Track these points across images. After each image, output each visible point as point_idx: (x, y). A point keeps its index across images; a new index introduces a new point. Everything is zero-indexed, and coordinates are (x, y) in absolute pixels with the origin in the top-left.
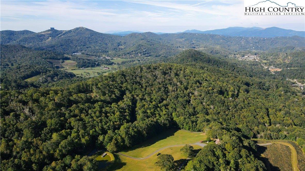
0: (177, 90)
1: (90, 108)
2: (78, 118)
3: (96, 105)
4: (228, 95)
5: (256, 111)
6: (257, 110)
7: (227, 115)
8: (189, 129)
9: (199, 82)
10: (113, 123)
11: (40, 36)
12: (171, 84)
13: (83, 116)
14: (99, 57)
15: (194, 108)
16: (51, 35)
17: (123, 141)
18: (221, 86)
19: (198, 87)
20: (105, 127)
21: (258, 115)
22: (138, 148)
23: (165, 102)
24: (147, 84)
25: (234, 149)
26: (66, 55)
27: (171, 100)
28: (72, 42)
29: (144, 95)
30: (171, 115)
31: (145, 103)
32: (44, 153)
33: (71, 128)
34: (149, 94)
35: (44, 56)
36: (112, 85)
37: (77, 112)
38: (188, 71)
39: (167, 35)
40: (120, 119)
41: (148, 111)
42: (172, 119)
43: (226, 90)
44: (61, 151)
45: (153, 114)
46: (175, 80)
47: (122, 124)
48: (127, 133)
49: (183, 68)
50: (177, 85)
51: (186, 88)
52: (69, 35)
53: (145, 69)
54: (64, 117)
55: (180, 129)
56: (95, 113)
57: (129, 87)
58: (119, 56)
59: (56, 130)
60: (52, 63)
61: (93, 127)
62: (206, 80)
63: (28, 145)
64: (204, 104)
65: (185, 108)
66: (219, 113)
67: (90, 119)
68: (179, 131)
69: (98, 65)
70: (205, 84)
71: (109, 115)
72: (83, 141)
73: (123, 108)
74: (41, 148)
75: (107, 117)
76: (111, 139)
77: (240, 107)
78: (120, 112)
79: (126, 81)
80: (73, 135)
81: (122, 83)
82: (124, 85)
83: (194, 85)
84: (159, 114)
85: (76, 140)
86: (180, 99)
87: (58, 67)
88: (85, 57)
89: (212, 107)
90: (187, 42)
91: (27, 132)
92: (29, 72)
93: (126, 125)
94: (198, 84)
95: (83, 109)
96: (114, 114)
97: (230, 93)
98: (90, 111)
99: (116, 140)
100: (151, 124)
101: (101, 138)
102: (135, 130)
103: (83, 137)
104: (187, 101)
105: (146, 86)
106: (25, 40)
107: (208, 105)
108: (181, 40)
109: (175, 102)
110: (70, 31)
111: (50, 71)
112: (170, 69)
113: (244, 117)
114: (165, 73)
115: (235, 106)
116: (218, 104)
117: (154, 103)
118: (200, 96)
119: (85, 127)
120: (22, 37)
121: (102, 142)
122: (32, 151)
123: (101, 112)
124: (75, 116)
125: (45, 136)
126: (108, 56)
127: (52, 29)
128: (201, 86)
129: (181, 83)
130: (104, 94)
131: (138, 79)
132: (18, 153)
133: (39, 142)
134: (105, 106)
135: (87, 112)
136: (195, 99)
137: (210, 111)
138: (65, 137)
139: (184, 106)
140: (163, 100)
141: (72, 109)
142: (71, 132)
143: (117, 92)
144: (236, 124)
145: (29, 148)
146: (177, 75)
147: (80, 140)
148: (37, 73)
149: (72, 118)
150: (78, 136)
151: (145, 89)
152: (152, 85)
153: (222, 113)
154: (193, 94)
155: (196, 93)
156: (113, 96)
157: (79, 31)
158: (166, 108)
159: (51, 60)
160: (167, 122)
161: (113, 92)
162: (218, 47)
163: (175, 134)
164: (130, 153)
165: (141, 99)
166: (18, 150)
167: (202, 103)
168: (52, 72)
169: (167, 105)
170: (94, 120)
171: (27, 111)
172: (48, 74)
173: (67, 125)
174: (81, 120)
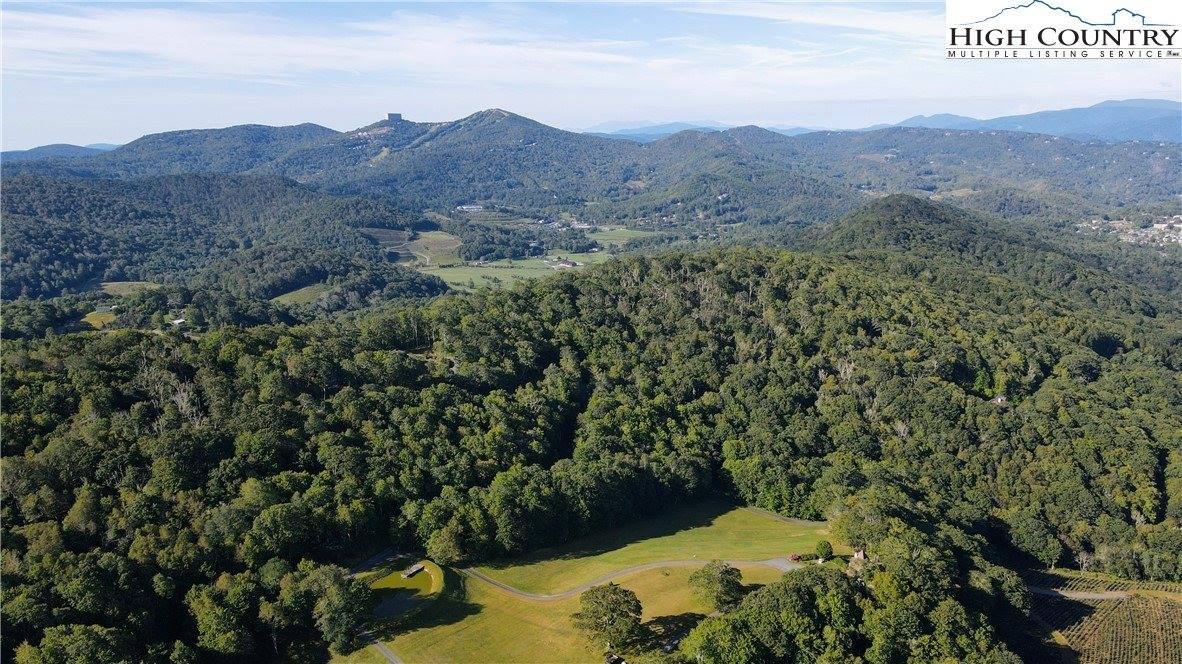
0: (769, 353)
1: (398, 402)
2: (348, 433)
3: (425, 394)
4: (991, 385)
5: (1099, 459)
6: (1108, 455)
7: (963, 463)
8: (778, 508)
9: (867, 325)
10: (472, 461)
11: (352, 146)
12: (747, 330)
13: (368, 428)
14: (548, 220)
15: (824, 428)
16: (388, 142)
17: (490, 526)
18: (965, 344)
19: (858, 345)
20: (436, 472)
21: (1106, 472)
22: (548, 557)
23: (707, 398)
24: (651, 327)
25: (904, 594)
26: (429, 215)
27: (734, 393)
28: (456, 166)
29: (629, 369)
30: (719, 447)
31: (621, 397)
32: (203, 542)
33: (315, 467)
34: (653, 365)
35: (352, 216)
36: (517, 324)
37: (349, 413)
38: (830, 283)
39: (822, 137)
40: (501, 449)
41: (625, 428)
42: (716, 464)
43: (984, 364)
44: (258, 541)
45: (643, 441)
46: (769, 314)
47: (505, 468)
48: (509, 501)
49: (813, 271)
50: (773, 336)
51: (810, 349)
52: (450, 139)
53: (657, 270)
54: (300, 426)
55: (743, 503)
56: (413, 421)
57: (578, 334)
58: (621, 219)
59: (261, 471)
60: (374, 241)
61: (392, 468)
62: (903, 320)
63: (157, 510)
64: (870, 412)
65: (784, 424)
66: (929, 452)
67: (389, 443)
68: (739, 513)
69: (538, 252)
70: (892, 334)
71: (462, 430)
72: (343, 513)
73: (524, 411)
74: (196, 524)
75: (455, 438)
76: (444, 517)
77: (1027, 436)
78: (511, 424)
79: (576, 312)
80: (315, 489)
81: (556, 319)
82: (563, 326)
83: (844, 338)
84: (668, 443)
85: (320, 510)
86: (773, 391)
87: (393, 257)
88: (494, 221)
89: (900, 427)
90: (905, 165)
91: (161, 468)
92: (288, 272)
93: (516, 471)
94: (861, 332)
95: (374, 404)
96: (485, 428)
97: (1001, 378)
98: (396, 414)
99: (463, 521)
100: (614, 476)
101: (409, 509)
102: (546, 491)
103: (346, 499)
104: (798, 398)
105: (648, 335)
106: (303, 160)
107: (887, 420)
108: (879, 158)
109: (749, 400)
110: (454, 126)
111: (358, 268)
112: (760, 271)
113: (1040, 477)
114: (734, 287)
115: (1007, 432)
116: (928, 415)
117: (660, 399)
118: (862, 380)
119: (361, 467)
120: (293, 148)
121: (411, 527)
122: (164, 534)
123: (434, 419)
124: (339, 426)
125: (221, 484)
126: (581, 218)
127: (395, 119)
128: (872, 344)
129: (793, 327)
130: (473, 355)
131: (622, 307)
132: (121, 533)
133: (194, 506)
134: (457, 398)
135: (386, 415)
136: (836, 394)
137: (885, 445)
138: (285, 496)
139: (780, 416)
140: (702, 388)
141: (334, 401)
142: (309, 481)
143: (525, 351)
144: (994, 504)
145: (158, 520)
146: (781, 294)
147: (333, 509)
148: (313, 276)
149: (327, 434)
150: (330, 494)
151: (643, 346)
152: (673, 330)
153: (941, 455)
154: (832, 371)
155: (847, 370)
156: (508, 364)
157: (489, 125)
158: (705, 421)
159: (372, 231)
160: (686, 473)
161: (507, 351)
162: (1036, 187)
163: (719, 522)
164: (514, 572)
165: (613, 383)
166: (122, 524)
167: (861, 410)
168: (364, 274)
169: (715, 410)
170: (403, 446)
171: (183, 401)
172: (353, 278)
173: (303, 455)
174: (359, 441)
